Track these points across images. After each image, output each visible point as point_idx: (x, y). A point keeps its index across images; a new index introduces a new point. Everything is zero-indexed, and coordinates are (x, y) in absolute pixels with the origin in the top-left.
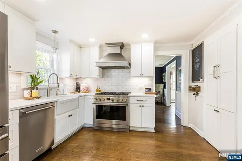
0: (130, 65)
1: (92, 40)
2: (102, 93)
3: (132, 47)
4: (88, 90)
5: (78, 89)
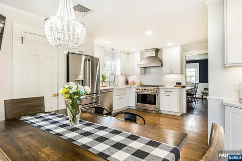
2: (143, 86)
4: (134, 83)
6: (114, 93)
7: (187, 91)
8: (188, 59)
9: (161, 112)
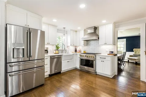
0: (99, 38)
1: (79, 28)
3: (100, 28)
4: (80, 51)
5: (76, 51)
6: (63, 59)
7: (118, 57)
8: (119, 36)
9: (98, 73)
